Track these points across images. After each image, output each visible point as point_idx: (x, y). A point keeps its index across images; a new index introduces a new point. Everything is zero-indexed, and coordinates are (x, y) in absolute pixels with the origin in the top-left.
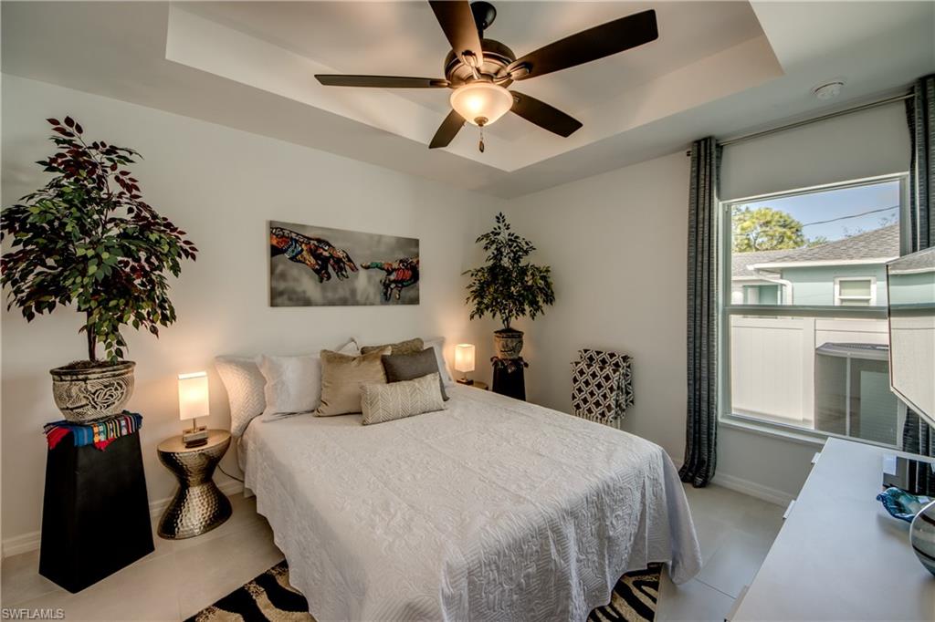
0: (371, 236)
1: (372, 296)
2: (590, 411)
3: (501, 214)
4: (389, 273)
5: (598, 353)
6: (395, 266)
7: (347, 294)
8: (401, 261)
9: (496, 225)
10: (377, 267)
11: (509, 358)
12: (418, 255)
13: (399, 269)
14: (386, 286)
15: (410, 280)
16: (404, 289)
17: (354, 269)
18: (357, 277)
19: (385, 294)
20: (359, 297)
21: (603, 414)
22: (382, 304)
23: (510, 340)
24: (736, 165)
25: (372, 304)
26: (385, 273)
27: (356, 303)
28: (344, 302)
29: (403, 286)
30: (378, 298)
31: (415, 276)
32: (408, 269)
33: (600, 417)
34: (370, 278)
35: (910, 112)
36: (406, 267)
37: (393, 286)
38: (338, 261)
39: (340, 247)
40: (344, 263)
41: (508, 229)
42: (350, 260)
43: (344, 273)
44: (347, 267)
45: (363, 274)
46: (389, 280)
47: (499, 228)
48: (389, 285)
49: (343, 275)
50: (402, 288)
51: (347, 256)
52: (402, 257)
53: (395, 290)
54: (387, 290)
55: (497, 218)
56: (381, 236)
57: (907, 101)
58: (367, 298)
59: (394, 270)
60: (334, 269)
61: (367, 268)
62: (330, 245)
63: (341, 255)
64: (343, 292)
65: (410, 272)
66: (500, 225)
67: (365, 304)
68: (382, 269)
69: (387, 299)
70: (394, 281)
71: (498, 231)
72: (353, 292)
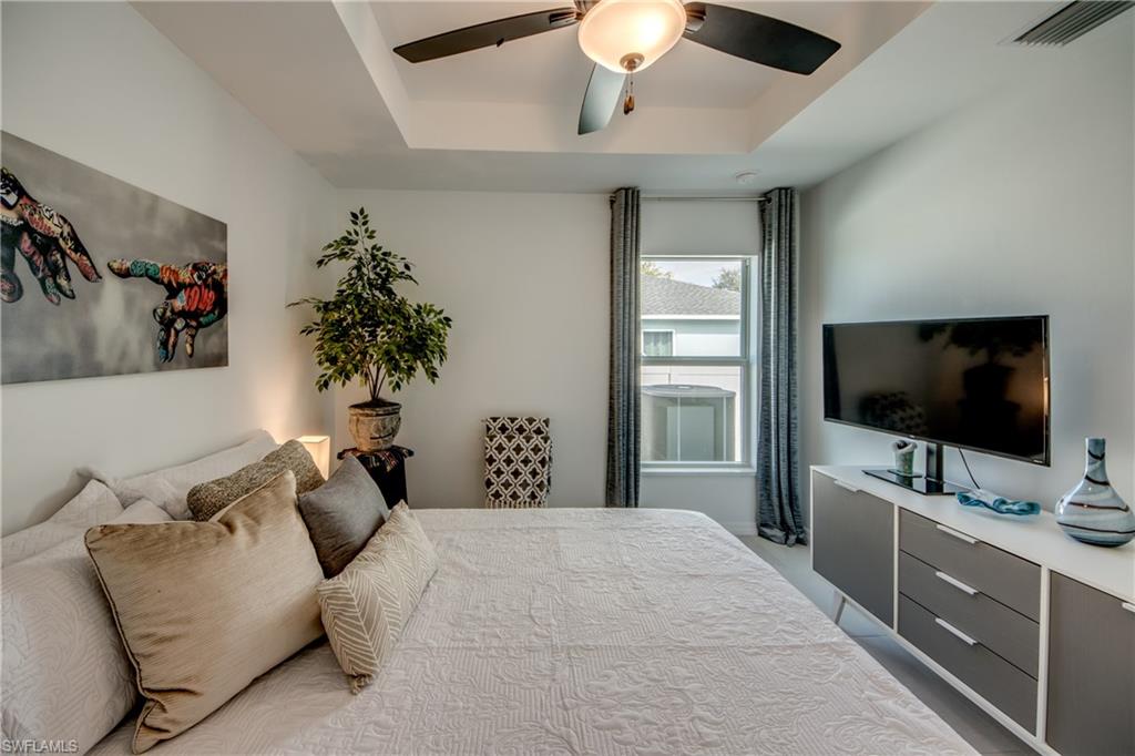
0: (134, 193)
1: (134, 348)
2: (514, 496)
3: (362, 211)
4: (173, 292)
5: (513, 420)
6: (185, 276)
7: (72, 345)
8: (196, 267)
9: (351, 227)
10: (147, 274)
11: (384, 447)
12: (224, 259)
13: (191, 285)
14: (167, 324)
15: (212, 311)
16: (200, 330)
17: (91, 274)
18: (96, 297)
19: (164, 344)
20: (103, 354)
21: (533, 496)
22: (159, 368)
23: (388, 418)
24: (653, 220)
25: (137, 371)
26: (162, 292)
27: (94, 371)
28: (63, 368)
29: (200, 325)
30: (149, 355)
31: (221, 305)
32: (207, 286)
33: (528, 500)
34: (129, 302)
35: (762, 211)
36: (205, 281)
37: (179, 324)
38: (46, 245)
39: (55, 203)
40: (64, 255)
41: (371, 237)
42: (79, 247)
43: (63, 282)
44: (71, 266)
45: (112, 288)
46: (172, 311)
47: (357, 233)
48: (172, 322)
49: (59, 287)
50: (197, 329)
51: (74, 237)
52: (197, 256)
53: (184, 336)
54: (168, 335)
55: (354, 215)
56: (155, 198)
57: (760, 202)
58: (123, 355)
59: (182, 286)
60: (35, 270)
61: (124, 274)
62: (22, 193)
63: (54, 228)
64: (57, 336)
65: (212, 293)
66: (357, 228)
67: (118, 373)
68: (158, 281)
69: (167, 356)
70: (183, 314)
71: (354, 237)
72: (87, 340)
